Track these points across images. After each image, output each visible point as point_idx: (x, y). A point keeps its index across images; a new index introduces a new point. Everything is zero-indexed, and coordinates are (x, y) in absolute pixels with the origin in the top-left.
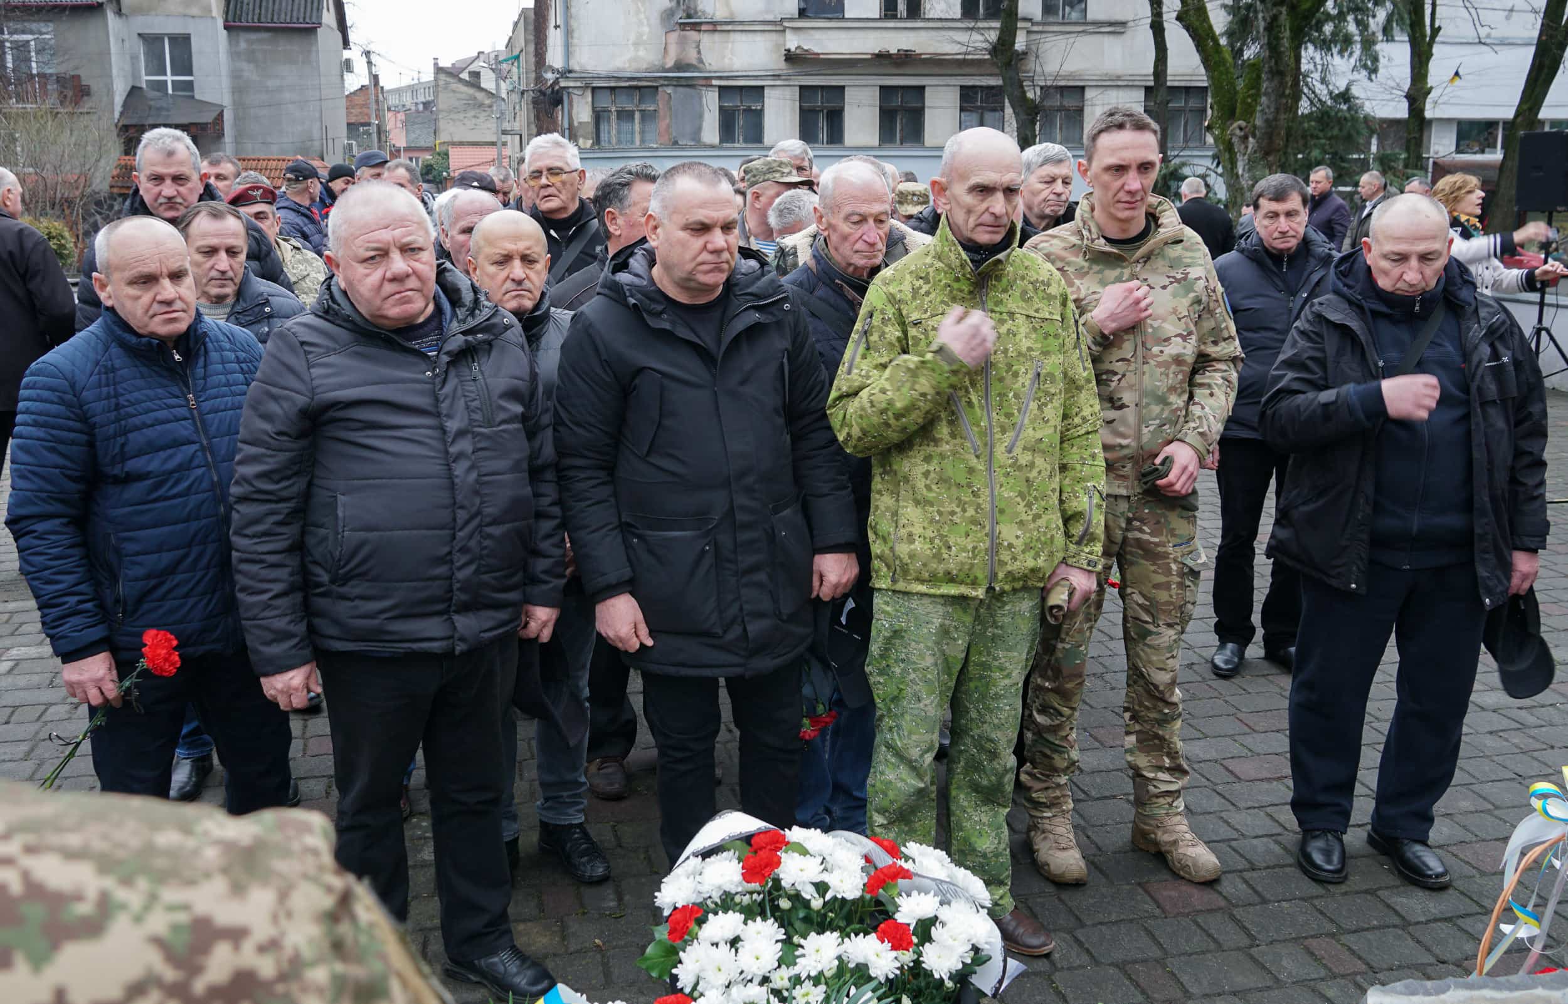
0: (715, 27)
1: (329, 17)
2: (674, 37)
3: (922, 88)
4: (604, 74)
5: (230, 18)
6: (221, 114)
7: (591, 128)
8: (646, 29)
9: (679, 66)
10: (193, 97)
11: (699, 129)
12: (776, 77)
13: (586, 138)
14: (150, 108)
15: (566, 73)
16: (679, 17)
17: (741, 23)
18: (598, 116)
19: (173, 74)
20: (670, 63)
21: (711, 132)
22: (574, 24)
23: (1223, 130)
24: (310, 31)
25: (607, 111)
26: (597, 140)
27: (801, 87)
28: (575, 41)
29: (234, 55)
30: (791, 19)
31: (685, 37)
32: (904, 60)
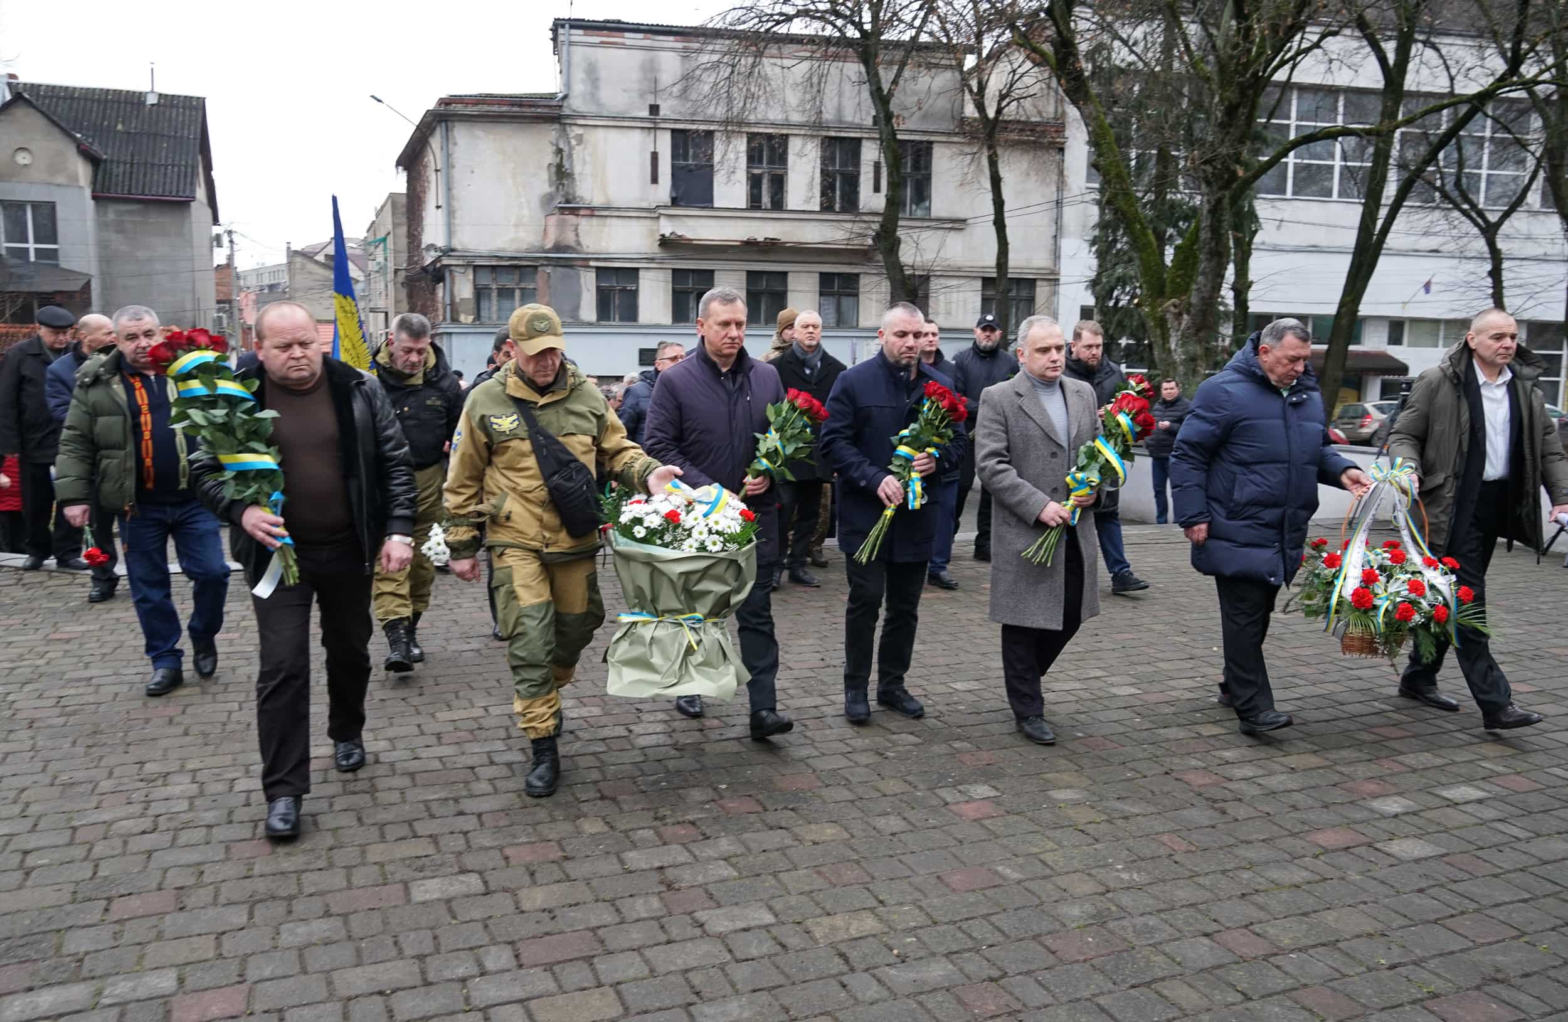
0: (592, 212)
1: (201, 193)
2: (553, 220)
3: (785, 274)
4: (485, 253)
5: (98, 187)
6: (88, 284)
7: (472, 305)
8: (526, 212)
9: (558, 248)
10: (57, 266)
11: (577, 308)
12: (652, 260)
13: (468, 314)
14: (11, 274)
15: (449, 251)
16: (558, 201)
17: (618, 209)
18: (480, 293)
19: (36, 241)
20: (549, 245)
21: (588, 310)
22: (456, 204)
23: (1153, 308)
24: (183, 205)
25: (487, 288)
26: (478, 317)
27: (674, 270)
28: (457, 222)
29: (101, 225)
30: (666, 207)
31: (564, 221)
32: (770, 247)
